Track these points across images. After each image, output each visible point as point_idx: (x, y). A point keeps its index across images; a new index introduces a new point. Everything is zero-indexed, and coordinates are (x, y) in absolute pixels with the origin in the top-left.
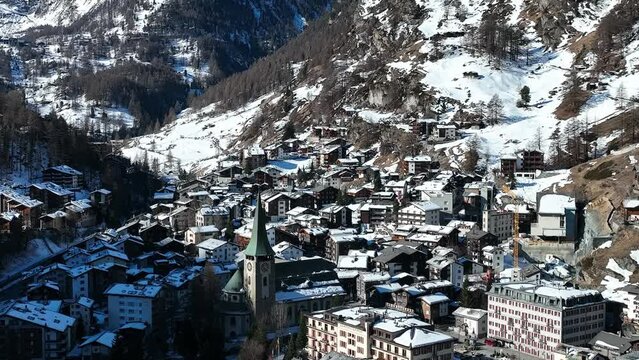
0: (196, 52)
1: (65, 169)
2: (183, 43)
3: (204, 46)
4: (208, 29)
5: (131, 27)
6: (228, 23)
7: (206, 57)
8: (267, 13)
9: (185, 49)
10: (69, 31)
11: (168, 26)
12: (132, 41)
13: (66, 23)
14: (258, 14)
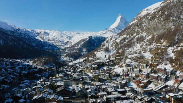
0: (86, 50)
1: (54, 65)
2: (84, 49)
3: (87, 49)
4: (88, 47)
5: (78, 47)
6: (91, 46)
7: (87, 51)
8: (97, 44)
9: (84, 50)
10: (70, 48)
11: (83, 47)
12: (77, 49)
13: (70, 46)
14: (96, 44)
